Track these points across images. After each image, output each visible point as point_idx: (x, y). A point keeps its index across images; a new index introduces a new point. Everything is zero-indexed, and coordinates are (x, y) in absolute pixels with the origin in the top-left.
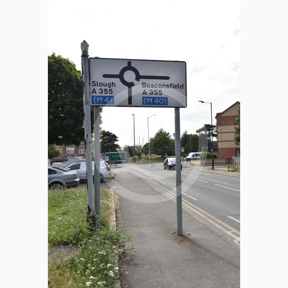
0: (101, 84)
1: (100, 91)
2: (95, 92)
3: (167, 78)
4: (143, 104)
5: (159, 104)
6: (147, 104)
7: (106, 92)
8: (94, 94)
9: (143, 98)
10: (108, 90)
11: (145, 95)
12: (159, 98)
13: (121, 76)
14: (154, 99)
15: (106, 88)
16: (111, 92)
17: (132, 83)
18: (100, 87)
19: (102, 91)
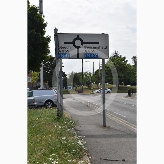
0: (63, 47)
1: (63, 51)
2: (60, 52)
3: (98, 43)
4: (85, 57)
5: (93, 57)
6: (87, 57)
7: (66, 51)
8: (60, 53)
9: (85, 54)
10: (67, 50)
11: (86, 53)
12: (93, 54)
13: (73, 43)
14: (91, 54)
15: (66, 49)
16: (68, 52)
17: (79, 46)
18: (62, 49)
19: (64, 51)
